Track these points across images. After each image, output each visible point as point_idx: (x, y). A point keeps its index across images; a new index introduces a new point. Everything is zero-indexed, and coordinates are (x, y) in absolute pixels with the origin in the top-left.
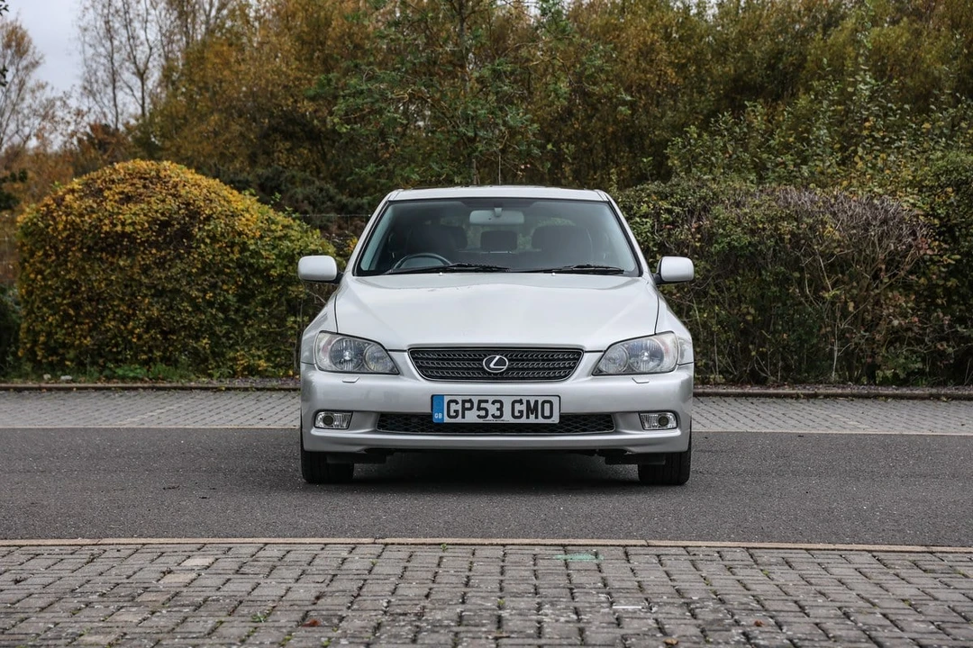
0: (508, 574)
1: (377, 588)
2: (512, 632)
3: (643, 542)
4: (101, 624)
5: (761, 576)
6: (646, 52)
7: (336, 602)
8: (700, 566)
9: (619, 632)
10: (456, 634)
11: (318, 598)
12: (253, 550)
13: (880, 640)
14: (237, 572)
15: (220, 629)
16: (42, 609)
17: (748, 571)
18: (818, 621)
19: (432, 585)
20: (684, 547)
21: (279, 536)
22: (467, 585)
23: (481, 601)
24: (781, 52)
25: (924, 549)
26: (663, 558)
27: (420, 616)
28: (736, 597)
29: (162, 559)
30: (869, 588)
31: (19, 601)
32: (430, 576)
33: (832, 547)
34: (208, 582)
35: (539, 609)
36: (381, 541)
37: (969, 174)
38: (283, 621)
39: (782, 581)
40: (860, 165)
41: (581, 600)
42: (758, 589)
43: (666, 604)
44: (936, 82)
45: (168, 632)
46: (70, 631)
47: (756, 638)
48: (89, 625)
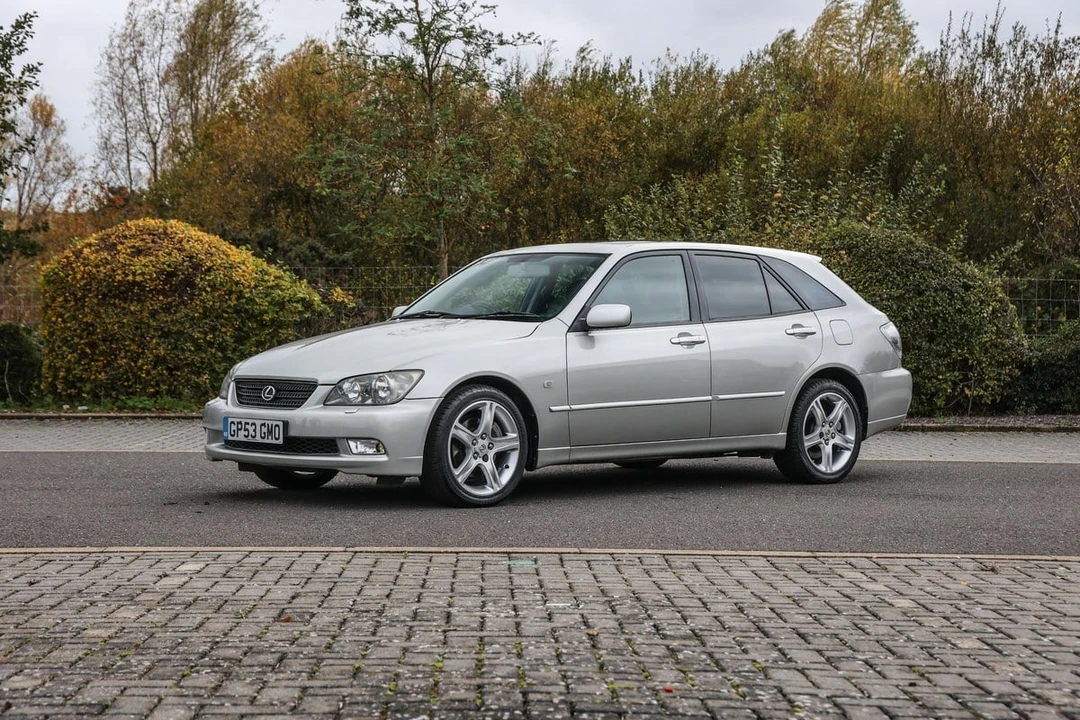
0: (460, 577)
1: (345, 589)
2: (459, 626)
3: (576, 550)
4: (103, 620)
5: (673, 578)
6: (592, 131)
7: (309, 601)
8: (623, 570)
9: (549, 625)
10: (411, 628)
11: (293, 598)
12: (239, 557)
13: (766, 629)
14: (224, 576)
15: (206, 624)
16: (52, 607)
17: (663, 574)
18: (717, 614)
19: (392, 587)
20: (611, 554)
21: (263, 545)
22: (423, 586)
23: (435, 600)
24: (706, 133)
25: (809, 554)
26: (592, 563)
27: (380, 613)
28: (650, 595)
29: (159, 565)
30: (762, 587)
31: (32, 600)
32: (392, 579)
33: (734, 553)
34: (199, 584)
35: (483, 606)
36: (351, 549)
37: (858, 239)
38: (262, 617)
39: (690, 582)
40: (769, 230)
41: (520, 600)
42: (670, 588)
43: (590, 602)
44: (834, 161)
45: (162, 627)
46: (75, 625)
47: (664, 629)
48: (92, 621)
